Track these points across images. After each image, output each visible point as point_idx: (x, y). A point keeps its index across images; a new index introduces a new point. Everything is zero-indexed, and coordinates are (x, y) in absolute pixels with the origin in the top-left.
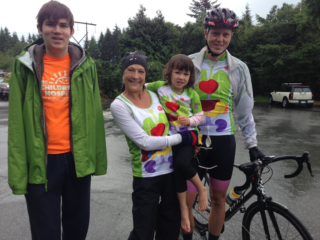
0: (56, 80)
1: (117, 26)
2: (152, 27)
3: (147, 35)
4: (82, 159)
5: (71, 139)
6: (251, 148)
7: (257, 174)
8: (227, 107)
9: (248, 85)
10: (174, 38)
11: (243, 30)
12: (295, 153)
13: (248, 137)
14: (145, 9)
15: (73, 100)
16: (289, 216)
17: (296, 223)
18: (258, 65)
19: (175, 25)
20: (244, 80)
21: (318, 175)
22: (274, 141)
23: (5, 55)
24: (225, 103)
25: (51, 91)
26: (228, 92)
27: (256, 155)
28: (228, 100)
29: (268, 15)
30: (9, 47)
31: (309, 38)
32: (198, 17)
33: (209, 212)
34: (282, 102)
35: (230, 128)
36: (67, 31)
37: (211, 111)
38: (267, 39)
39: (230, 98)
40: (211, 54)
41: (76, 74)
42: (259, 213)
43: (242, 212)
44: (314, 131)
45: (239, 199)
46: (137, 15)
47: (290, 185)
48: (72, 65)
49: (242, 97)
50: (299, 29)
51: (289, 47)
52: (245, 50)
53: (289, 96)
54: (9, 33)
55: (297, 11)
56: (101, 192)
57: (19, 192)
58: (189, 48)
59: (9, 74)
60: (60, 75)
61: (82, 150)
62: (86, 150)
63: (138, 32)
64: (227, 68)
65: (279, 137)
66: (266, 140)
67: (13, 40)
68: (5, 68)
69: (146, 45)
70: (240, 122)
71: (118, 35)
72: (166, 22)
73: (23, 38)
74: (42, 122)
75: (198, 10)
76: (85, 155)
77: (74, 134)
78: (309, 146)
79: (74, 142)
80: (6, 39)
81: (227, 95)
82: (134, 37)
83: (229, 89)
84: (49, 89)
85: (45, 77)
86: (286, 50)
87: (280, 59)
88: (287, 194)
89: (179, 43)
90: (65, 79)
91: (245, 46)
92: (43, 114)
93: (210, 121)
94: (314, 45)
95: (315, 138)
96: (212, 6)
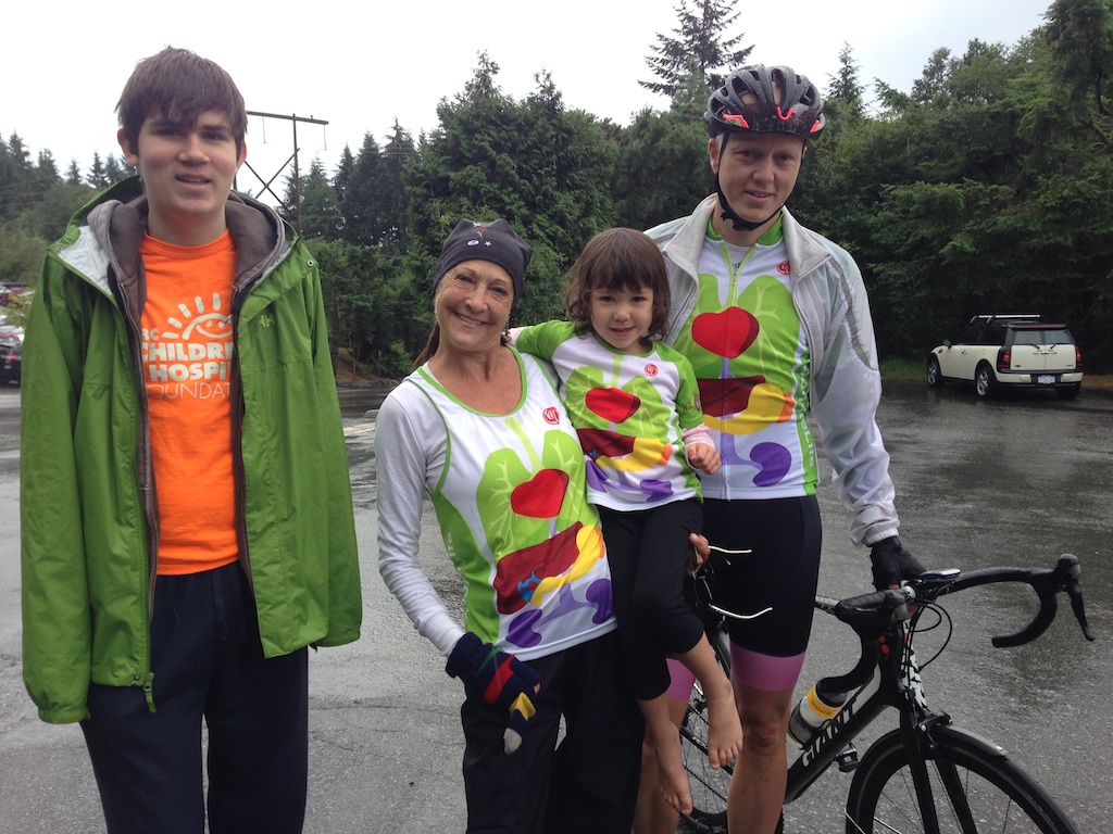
0: (185, 326)
1: (400, 125)
2: (519, 128)
3: (504, 155)
4: (279, 593)
5: (239, 524)
6: (877, 543)
7: (900, 631)
8: (788, 399)
9: (858, 325)
10: (598, 164)
11: (833, 135)
12: (1022, 556)
13: (865, 502)
14: (497, 68)
15: (247, 393)
16: (1009, 780)
17: (1034, 804)
18: (887, 254)
19: (598, 120)
20: (846, 306)
21: (1105, 632)
22: (950, 514)
23: (11, 230)
24: (782, 389)
25: (169, 363)
26: (791, 349)
27: (894, 569)
28: (794, 376)
29: (917, 82)
30: (25, 203)
31: (1060, 158)
32: (678, 91)
33: (730, 771)
34: (973, 378)
35: (802, 471)
36: (226, 151)
37: (737, 415)
38: (916, 164)
39: (799, 371)
40: (730, 222)
41: (253, 304)
42: (907, 769)
43: (844, 768)
44: (1086, 478)
45: (833, 723)
46: (469, 87)
47: (1007, 669)
48: (240, 275)
49: (840, 366)
50: (1026, 127)
51: (992, 190)
52: (842, 202)
53: (996, 359)
54: (27, 154)
55: (1017, 67)
56: (349, 707)
57: (64, 714)
58: (650, 198)
59: (27, 293)
60: (201, 308)
61: (278, 562)
62: (294, 562)
63: (474, 146)
64: (787, 267)
65: (964, 501)
66: (919, 512)
67: (38, 178)
68: (12, 274)
69: (500, 189)
70: (838, 451)
71: (403, 158)
72: (566, 110)
73: (74, 171)
74: (142, 471)
75: (678, 69)
76: (292, 579)
77: (252, 510)
78: (1069, 530)
79: (250, 538)
80: (16, 174)
81: (789, 359)
82: (458, 162)
83: (793, 339)
84: (163, 357)
85: (150, 318)
86: (981, 199)
87: (961, 231)
88: (1000, 702)
89: (613, 180)
90: (216, 322)
91: (840, 189)
92: (145, 443)
93: (733, 449)
94: (1078, 183)
95: (1090, 503)
96: (725, 53)
